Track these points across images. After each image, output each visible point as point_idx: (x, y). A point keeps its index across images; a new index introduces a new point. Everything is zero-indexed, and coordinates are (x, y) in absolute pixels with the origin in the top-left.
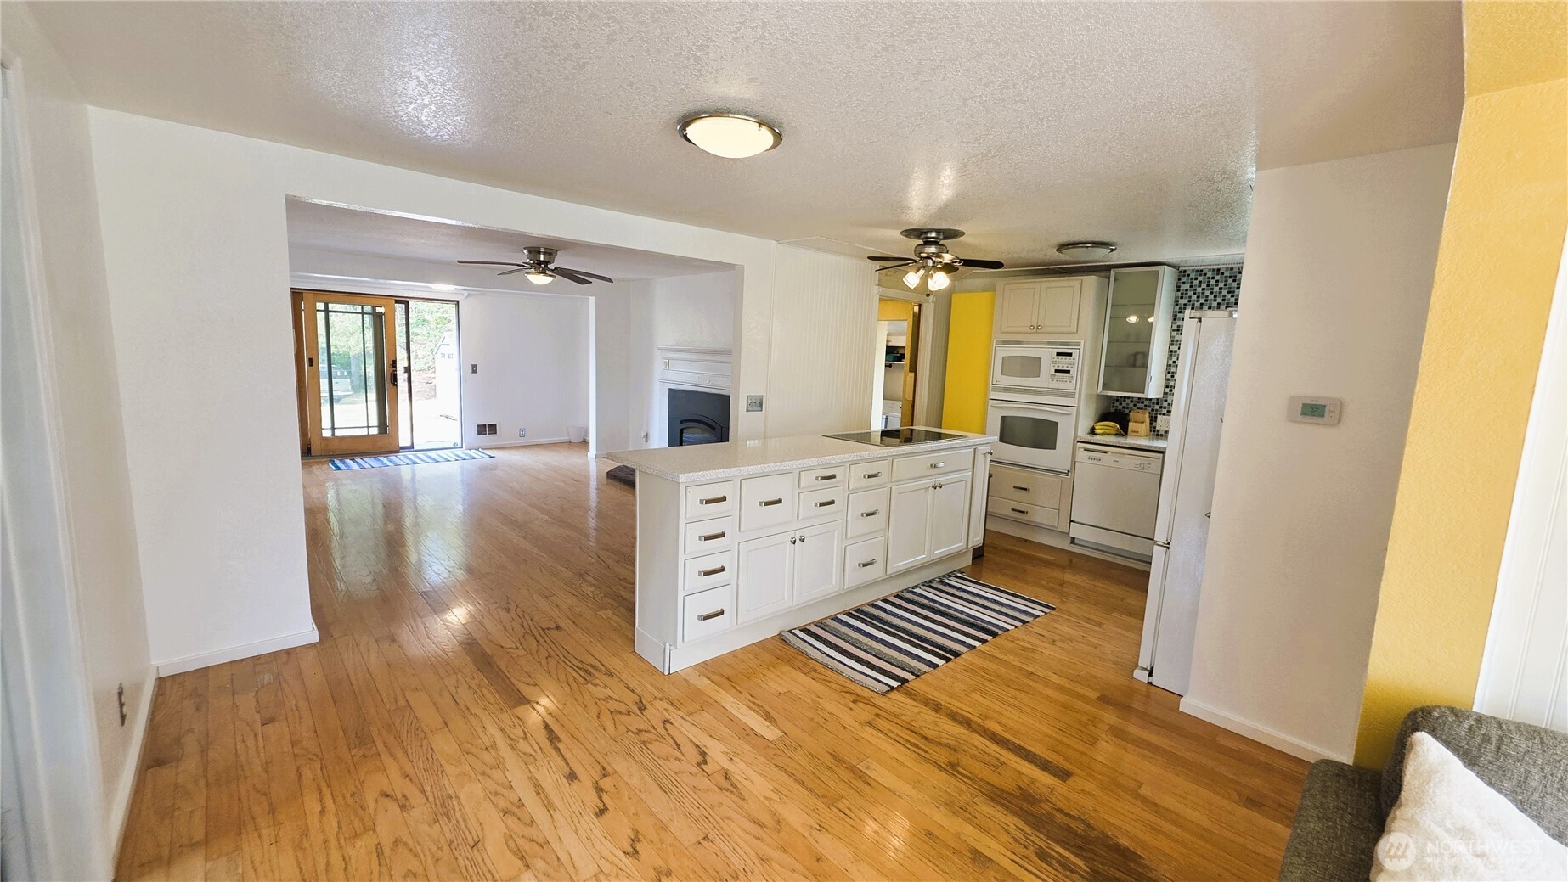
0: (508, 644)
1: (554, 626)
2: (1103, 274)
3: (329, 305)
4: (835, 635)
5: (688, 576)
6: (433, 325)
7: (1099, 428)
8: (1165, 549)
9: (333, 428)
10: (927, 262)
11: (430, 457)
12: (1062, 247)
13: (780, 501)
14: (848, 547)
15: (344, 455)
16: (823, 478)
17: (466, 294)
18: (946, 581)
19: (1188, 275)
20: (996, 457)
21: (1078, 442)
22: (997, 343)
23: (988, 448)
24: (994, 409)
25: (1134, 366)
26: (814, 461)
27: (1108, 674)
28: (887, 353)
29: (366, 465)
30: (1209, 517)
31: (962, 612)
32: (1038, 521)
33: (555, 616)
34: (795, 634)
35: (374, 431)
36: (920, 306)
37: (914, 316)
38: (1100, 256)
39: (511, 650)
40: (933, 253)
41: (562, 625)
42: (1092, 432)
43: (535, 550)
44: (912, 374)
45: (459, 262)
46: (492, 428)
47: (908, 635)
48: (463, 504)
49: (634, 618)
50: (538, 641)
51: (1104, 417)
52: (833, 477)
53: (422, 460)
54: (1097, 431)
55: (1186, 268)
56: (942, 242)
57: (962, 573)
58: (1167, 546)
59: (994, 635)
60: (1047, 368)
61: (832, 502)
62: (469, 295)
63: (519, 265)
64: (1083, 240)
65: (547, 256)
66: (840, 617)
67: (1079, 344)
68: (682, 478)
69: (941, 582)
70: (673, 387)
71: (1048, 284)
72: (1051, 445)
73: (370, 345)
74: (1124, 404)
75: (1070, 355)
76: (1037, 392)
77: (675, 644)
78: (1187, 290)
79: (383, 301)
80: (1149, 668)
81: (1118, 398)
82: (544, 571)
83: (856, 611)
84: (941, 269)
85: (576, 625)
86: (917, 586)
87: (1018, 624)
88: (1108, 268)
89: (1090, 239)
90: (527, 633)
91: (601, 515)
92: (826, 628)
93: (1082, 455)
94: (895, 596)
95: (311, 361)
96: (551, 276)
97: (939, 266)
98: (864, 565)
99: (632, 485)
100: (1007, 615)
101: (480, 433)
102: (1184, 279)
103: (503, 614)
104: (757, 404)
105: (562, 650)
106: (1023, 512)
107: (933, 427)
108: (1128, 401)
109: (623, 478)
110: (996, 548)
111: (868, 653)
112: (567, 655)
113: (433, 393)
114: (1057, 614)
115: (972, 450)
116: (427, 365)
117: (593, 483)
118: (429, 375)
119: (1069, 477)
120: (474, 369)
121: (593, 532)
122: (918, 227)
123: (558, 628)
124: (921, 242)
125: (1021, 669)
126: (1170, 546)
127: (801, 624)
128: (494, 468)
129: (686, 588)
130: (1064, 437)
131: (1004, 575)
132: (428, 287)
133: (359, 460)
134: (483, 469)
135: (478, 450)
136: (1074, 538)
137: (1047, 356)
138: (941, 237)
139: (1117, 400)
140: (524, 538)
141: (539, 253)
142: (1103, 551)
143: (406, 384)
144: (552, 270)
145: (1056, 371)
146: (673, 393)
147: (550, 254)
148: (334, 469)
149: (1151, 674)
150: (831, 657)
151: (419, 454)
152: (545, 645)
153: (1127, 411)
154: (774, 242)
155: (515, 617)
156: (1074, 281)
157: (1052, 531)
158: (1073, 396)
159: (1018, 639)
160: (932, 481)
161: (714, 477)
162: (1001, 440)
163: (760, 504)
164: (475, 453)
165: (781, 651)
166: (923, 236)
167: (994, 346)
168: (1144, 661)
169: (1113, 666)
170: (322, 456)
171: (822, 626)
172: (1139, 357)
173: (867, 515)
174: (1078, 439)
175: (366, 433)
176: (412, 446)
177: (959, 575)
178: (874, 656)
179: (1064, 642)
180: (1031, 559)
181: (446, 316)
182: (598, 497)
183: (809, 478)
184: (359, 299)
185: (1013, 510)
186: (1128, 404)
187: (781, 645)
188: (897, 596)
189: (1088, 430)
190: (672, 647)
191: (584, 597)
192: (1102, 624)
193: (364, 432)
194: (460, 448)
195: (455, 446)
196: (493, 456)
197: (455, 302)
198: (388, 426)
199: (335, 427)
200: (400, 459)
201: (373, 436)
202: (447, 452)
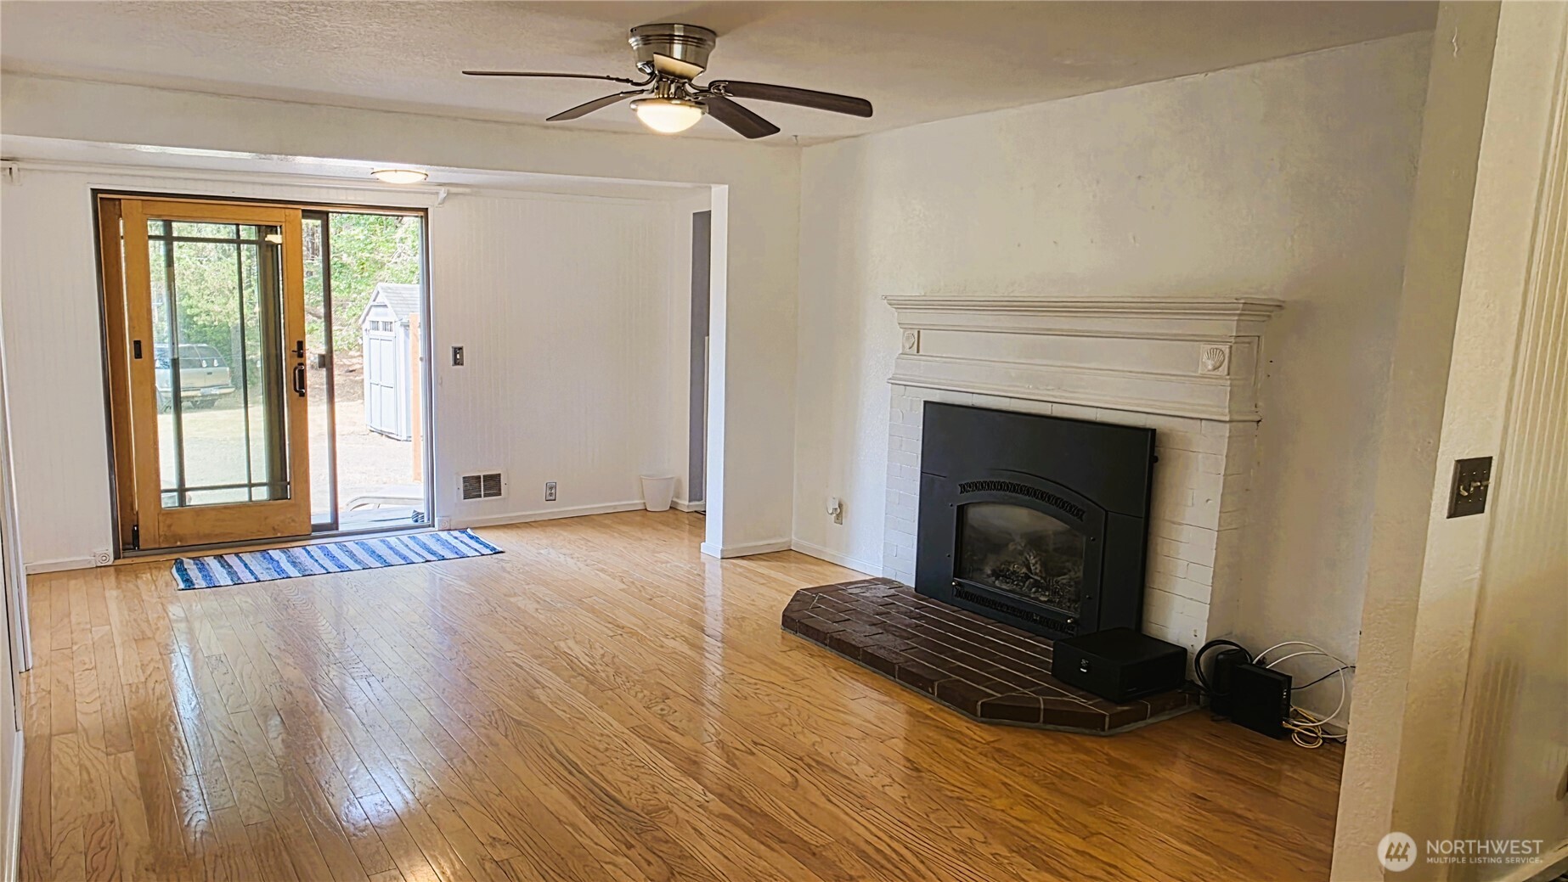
3: (174, 225)
9: (182, 490)
11: (372, 553)
15: (201, 547)
17: (442, 194)
29: (245, 575)
35: (261, 494)
46: (492, 484)
53: (357, 560)
62: (448, 194)
65: (689, 49)
70: (936, 397)
73: (254, 312)
79: (279, 214)
95: (137, 345)
101: (467, 495)
120: (458, 355)
133: (231, 559)
135: (463, 531)
146: (934, 411)
147: (698, 42)
148: (183, 585)
151: (351, 544)
164: (462, 543)
170: (159, 550)
175: (246, 498)
176: (334, 524)
184: (231, 211)
193: (241, 496)
194: (429, 526)
195: (419, 522)
196: (501, 549)
197: (422, 214)
198: (289, 483)
199: (187, 486)
200: (312, 557)
201: (260, 504)
202: (404, 536)
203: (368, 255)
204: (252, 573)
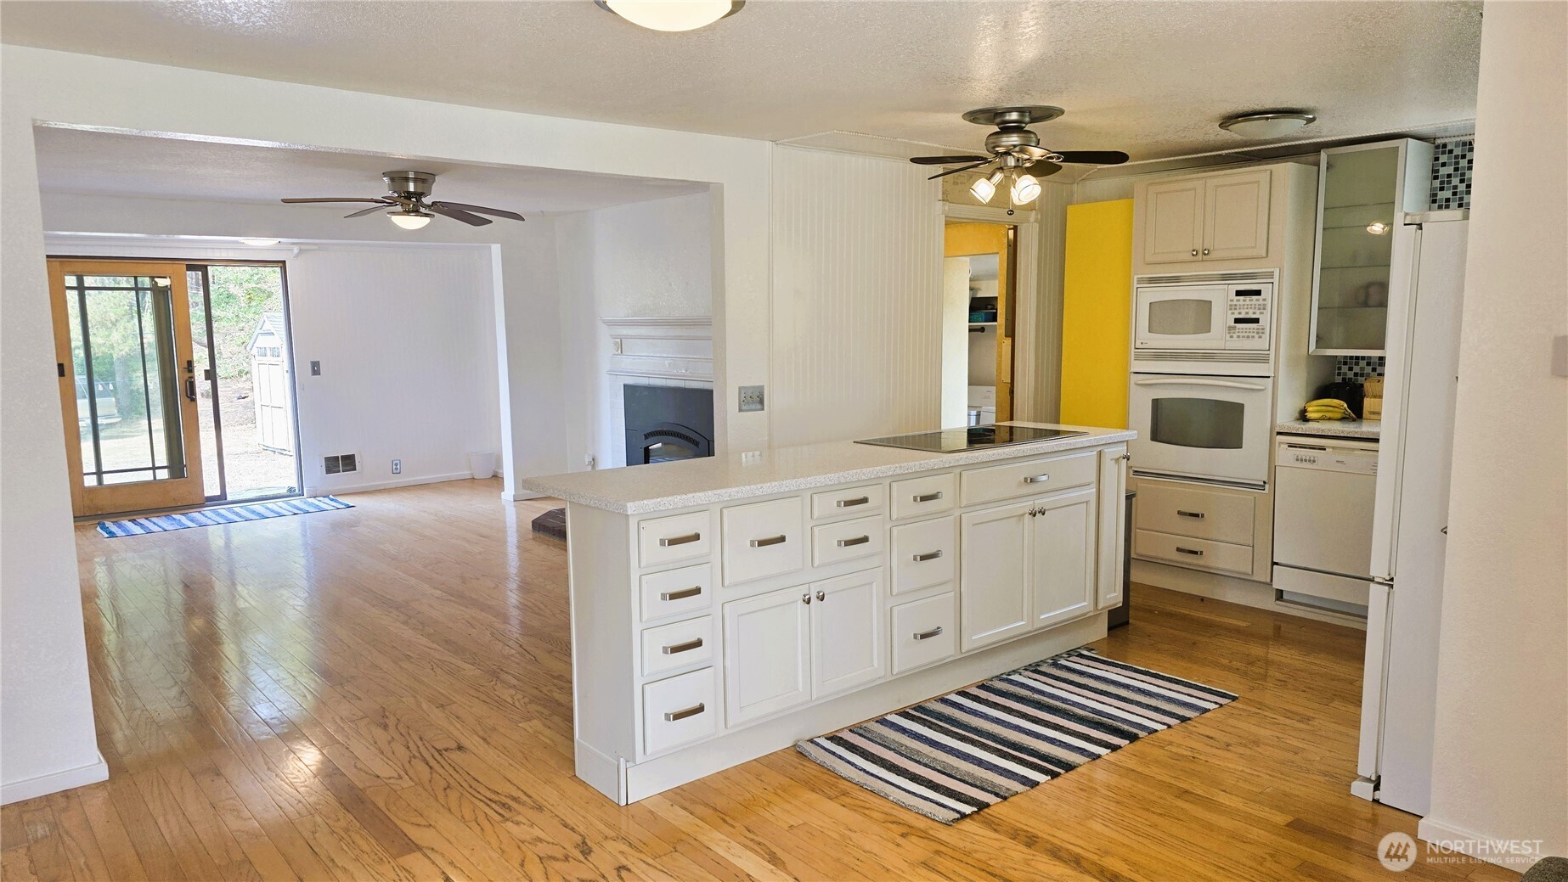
0: (384, 770)
1: (453, 745)
2: (1311, 158)
3: (85, 278)
4: (880, 744)
5: (648, 655)
6: (243, 302)
7: (1314, 410)
8: (1387, 588)
9: (99, 473)
10: (1006, 161)
11: (253, 512)
12: (1229, 120)
13: (782, 539)
14: (895, 610)
15: (118, 514)
16: (849, 503)
17: (296, 251)
18: (1063, 662)
19: (1451, 152)
20: (1138, 464)
21: (1279, 433)
22: (1140, 281)
23: (1122, 450)
24: (1139, 387)
25: (1365, 304)
26: (833, 478)
27: (1309, 791)
28: (972, 309)
29: (154, 528)
30: (1446, 533)
31: (1084, 707)
32: (1221, 566)
33: (456, 733)
34: (818, 744)
35: (163, 474)
36: (1015, 228)
37: (1009, 246)
38: (1289, 129)
39: (392, 781)
40: (1015, 146)
41: (465, 743)
42: (1303, 417)
43: (424, 641)
44: (1009, 341)
45: (285, 201)
46: (349, 462)
47: (995, 741)
48: (309, 578)
49: (572, 729)
50: (431, 768)
51: (1323, 391)
52: (864, 500)
53: (240, 516)
54: (1309, 415)
55: (1446, 140)
56: (1028, 128)
57: (1090, 650)
58: (1389, 583)
59: (1133, 738)
60: (1221, 317)
61: (865, 540)
62: (301, 251)
63: (376, 201)
64: (1258, 108)
65: (420, 184)
66: (891, 718)
67: (1271, 275)
68: (631, 508)
69: (1055, 665)
70: (631, 381)
71: (1216, 181)
72: (1236, 443)
73: (150, 337)
74: (1356, 369)
75: (1258, 293)
76: (1208, 357)
77: (631, 759)
78: (1449, 176)
79: (168, 268)
80: (1373, 778)
81: (1346, 360)
82: (439, 671)
83: (915, 709)
84: (1029, 171)
85: (488, 743)
86: (1014, 672)
87: (1173, 721)
88: (1317, 148)
89: (1269, 105)
90: (414, 757)
91: (525, 587)
92: (865, 734)
93: (1285, 455)
94: (978, 687)
95: (61, 366)
96: (426, 215)
97: (1028, 165)
98: (924, 636)
99: (561, 534)
100: (1156, 710)
101: (329, 471)
102: (1443, 158)
103: (378, 732)
104: (754, 399)
105: (468, 778)
106: (1196, 553)
107: (1046, 422)
108: (1363, 363)
109: (551, 528)
110: (1151, 612)
111: (930, 767)
112: (474, 784)
113: (250, 414)
114: (1240, 706)
115: (1095, 453)
116: (238, 370)
117: (512, 539)
118: (241, 385)
119: (1266, 491)
120: (316, 369)
121: (514, 613)
122: (988, 106)
123: (460, 748)
124: (996, 129)
125: (1170, 786)
126: (1395, 583)
127: (829, 730)
128: (352, 524)
129: (646, 672)
130: (1254, 428)
131: (1158, 651)
132: (237, 242)
133: (143, 521)
134: (337, 526)
135: (328, 496)
136: (1282, 591)
137: (1221, 297)
138: (1027, 119)
139: (1345, 363)
140: (405, 623)
141: (407, 179)
142: (1320, 608)
143: (210, 402)
144: (428, 207)
145: (1237, 321)
146: (630, 391)
147: (424, 181)
148: (107, 535)
149: (1377, 788)
150: (872, 775)
151: (237, 508)
152: (440, 770)
153: (1361, 380)
154: (768, 144)
155: (397, 736)
156: (1257, 174)
157: (1245, 581)
158: (1265, 360)
159: (1171, 743)
160: (1028, 505)
161: (680, 505)
162: (1156, 436)
163: (752, 545)
164: (324, 503)
165: (796, 768)
166: (998, 120)
167: (1136, 285)
168: (1366, 768)
169: (1322, 779)
171: (861, 732)
172: (1373, 290)
173: (923, 558)
174: (1278, 430)
175: (151, 478)
176: (224, 496)
177: (1085, 653)
178: (939, 771)
179: (1245, 746)
180: (1208, 627)
181: (263, 286)
182: (520, 559)
183: (827, 504)
184: (129, 266)
185: (1179, 550)
186: (1362, 369)
187: (796, 760)
188: (982, 687)
189: (1297, 415)
190: (629, 765)
191: (500, 704)
192: (1309, 719)
193: (147, 476)
194: (300, 495)
195: (291, 493)
196: (351, 505)
197: (281, 265)
198: (185, 466)
199: (104, 470)
200: (206, 517)
201: (162, 481)
202: (280, 502)
203: (254, 285)
204: (160, 527)
